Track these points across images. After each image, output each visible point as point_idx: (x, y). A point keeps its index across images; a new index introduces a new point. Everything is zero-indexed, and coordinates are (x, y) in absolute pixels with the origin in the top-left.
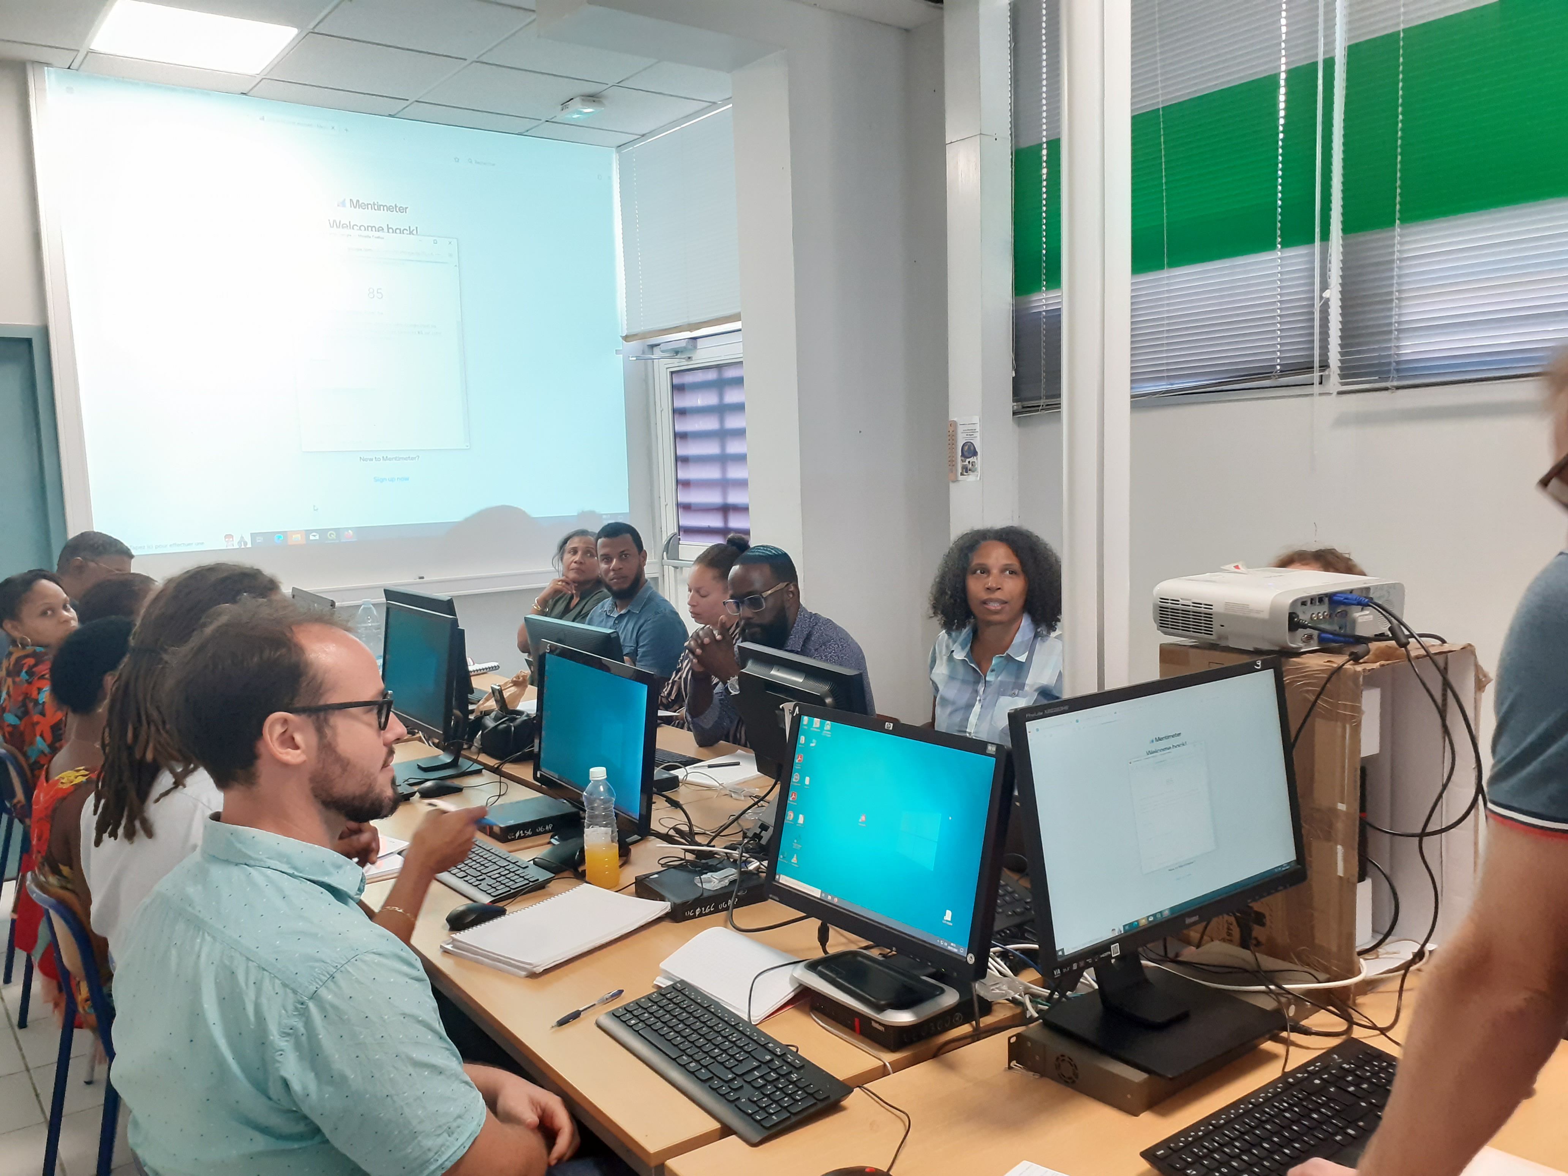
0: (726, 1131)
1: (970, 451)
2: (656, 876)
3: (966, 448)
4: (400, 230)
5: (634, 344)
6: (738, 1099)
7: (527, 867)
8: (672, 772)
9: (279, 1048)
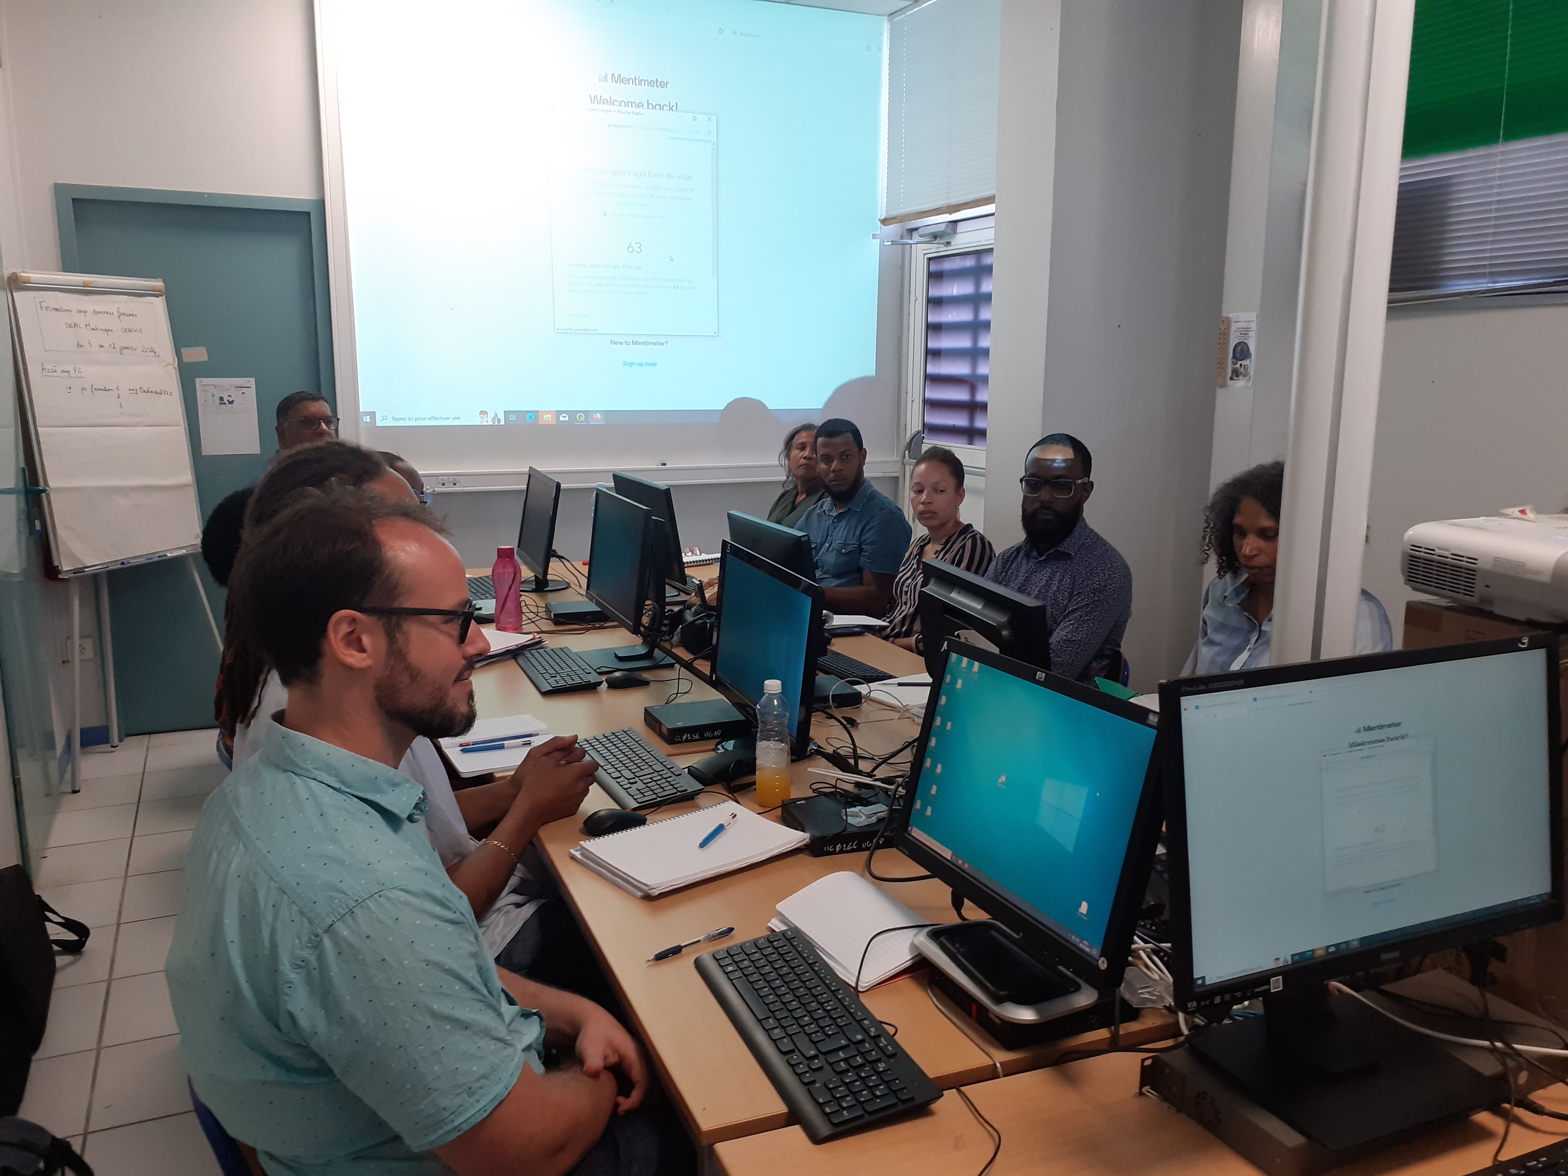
0: (793, 1117)
1: (1242, 352)
2: (803, 802)
3: (1239, 348)
4: (660, 105)
5: (893, 228)
6: (814, 1082)
7: (680, 775)
8: (855, 687)
9: (288, 980)
